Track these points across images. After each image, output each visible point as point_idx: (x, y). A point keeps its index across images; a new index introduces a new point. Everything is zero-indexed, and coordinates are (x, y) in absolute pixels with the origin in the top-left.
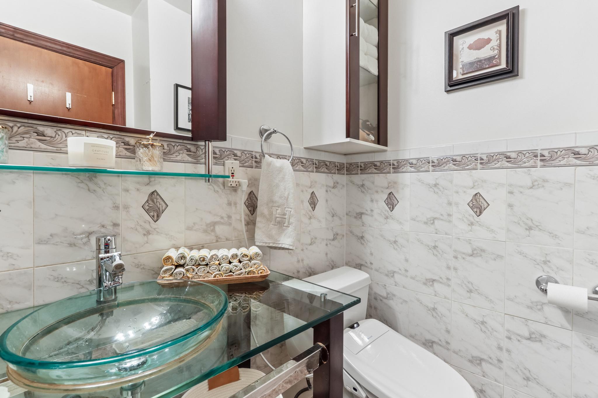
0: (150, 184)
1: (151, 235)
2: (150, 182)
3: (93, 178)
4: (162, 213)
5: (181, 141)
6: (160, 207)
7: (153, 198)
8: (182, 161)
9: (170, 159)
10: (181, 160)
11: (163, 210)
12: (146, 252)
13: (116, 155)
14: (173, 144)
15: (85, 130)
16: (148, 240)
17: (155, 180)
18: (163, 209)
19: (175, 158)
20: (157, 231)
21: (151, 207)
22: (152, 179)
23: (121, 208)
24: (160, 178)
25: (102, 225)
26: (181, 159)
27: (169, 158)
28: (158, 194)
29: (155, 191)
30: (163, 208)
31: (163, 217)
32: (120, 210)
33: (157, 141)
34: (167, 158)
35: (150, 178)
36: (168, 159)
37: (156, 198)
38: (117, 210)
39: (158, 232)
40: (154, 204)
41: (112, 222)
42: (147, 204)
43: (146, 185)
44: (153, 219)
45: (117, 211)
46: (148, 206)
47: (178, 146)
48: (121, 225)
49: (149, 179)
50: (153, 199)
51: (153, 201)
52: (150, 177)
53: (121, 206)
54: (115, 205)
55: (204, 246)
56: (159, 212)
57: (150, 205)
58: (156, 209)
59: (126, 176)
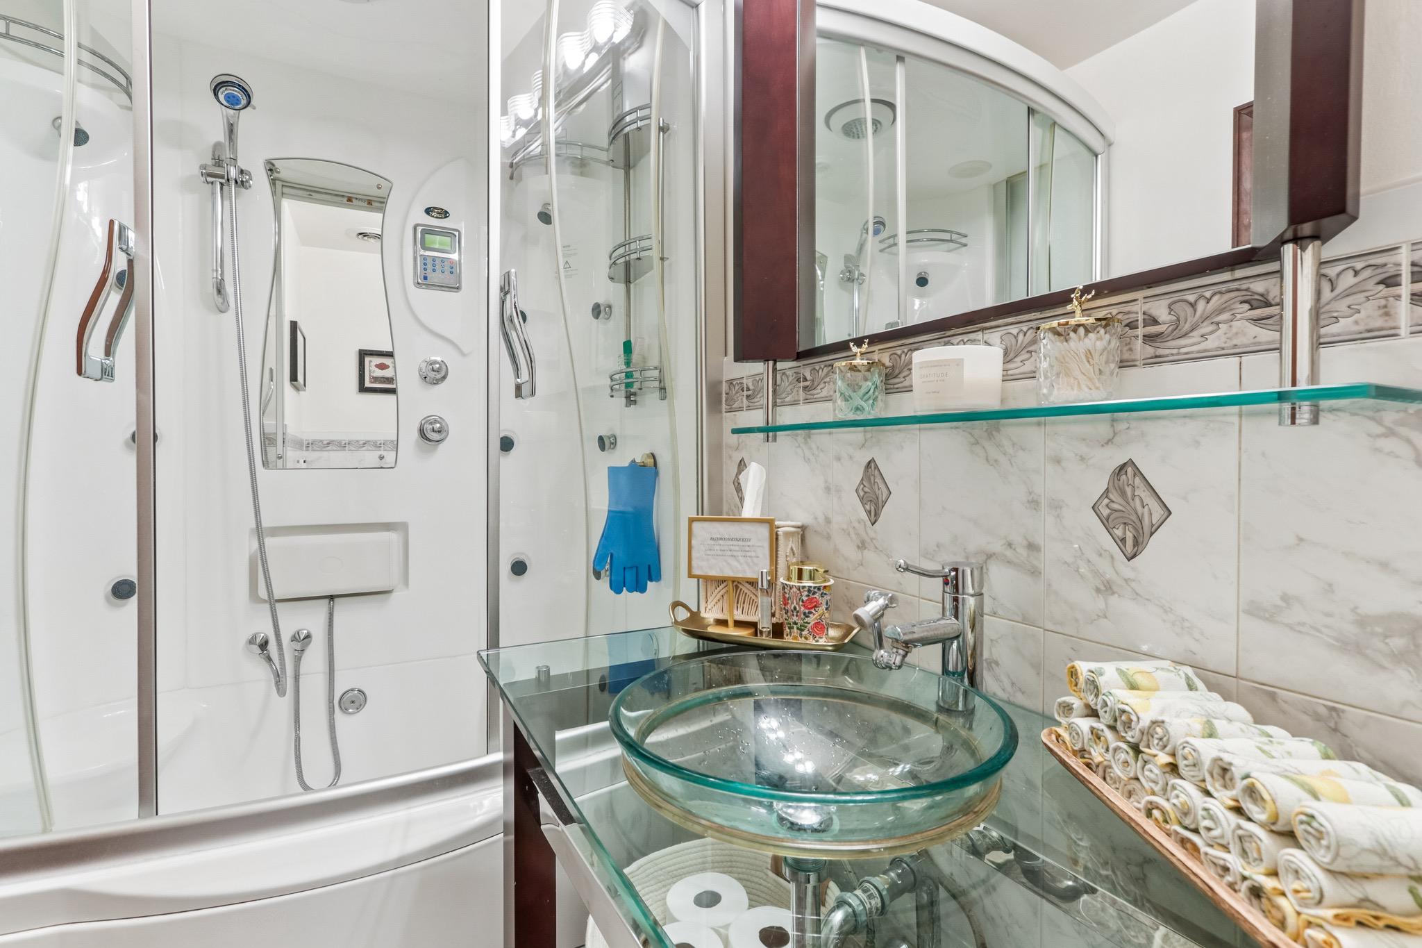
0: (1115, 440)
1: (1116, 595)
2: (1114, 436)
3: (994, 433)
4: (1152, 534)
5: (1226, 276)
6: (1143, 515)
7: (1123, 485)
8: (1228, 348)
9: (1178, 354)
10: (1223, 349)
11: (1152, 525)
12: (1103, 644)
13: (1003, 376)
14: (1191, 298)
15: (983, 329)
16: (1107, 607)
17: (1128, 428)
18: (1154, 523)
19: (1199, 343)
20: (1133, 590)
21: (1116, 511)
22: (1121, 426)
23: (1043, 504)
24: (1146, 419)
25: (1007, 541)
26: (1223, 345)
27: (1175, 351)
28: (1138, 472)
29: (1131, 463)
30: (1156, 519)
31: (1154, 545)
32: (1041, 511)
33: (1138, 302)
34: (1167, 352)
35: (1115, 425)
36: (1172, 355)
37: (1131, 482)
38: (1035, 509)
39: (1137, 594)
40: (1125, 504)
41: (1027, 540)
42: (1106, 501)
43: (1103, 446)
44: (1123, 548)
45: (1034, 511)
46: (1107, 506)
47: (1211, 297)
48: (1042, 550)
49: (1112, 426)
50: (1121, 486)
51: (1123, 494)
52: (1113, 420)
53: (1043, 501)
54: (1031, 497)
55: (1343, 711)
56: (1141, 532)
57: (1115, 506)
58: (1131, 520)
59: (1054, 423)
